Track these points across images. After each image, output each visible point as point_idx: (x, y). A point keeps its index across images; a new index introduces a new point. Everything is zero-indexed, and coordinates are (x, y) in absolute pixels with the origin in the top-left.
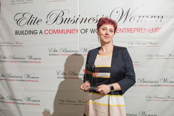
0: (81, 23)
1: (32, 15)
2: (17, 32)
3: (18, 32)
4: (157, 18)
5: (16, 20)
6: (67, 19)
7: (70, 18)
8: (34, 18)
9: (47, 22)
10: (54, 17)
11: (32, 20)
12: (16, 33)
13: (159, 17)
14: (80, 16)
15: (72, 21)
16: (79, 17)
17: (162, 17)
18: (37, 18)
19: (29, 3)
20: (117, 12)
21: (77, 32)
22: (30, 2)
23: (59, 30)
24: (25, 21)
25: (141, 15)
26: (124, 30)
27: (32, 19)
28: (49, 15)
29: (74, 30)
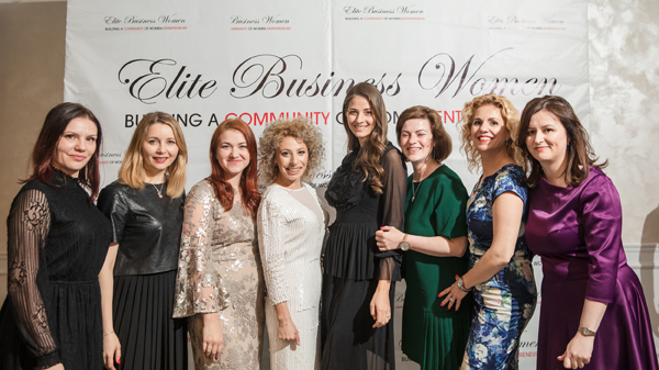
0: (336, 94)
1: (184, 68)
2: (129, 118)
3: (134, 120)
4: (542, 84)
5: (127, 81)
6: (295, 81)
7: (304, 81)
8: (188, 76)
9: (233, 90)
10: (254, 76)
11: (185, 83)
12: (127, 121)
13: (546, 82)
14: (333, 74)
15: (310, 88)
16: (330, 78)
17: (555, 82)
18: (199, 76)
19: (170, 28)
20: (438, 67)
21: (326, 119)
22: (175, 28)
23: (272, 114)
24: (158, 85)
25: (502, 74)
26: (456, 114)
27: (183, 78)
28: (240, 69)
29: (317, 113)
